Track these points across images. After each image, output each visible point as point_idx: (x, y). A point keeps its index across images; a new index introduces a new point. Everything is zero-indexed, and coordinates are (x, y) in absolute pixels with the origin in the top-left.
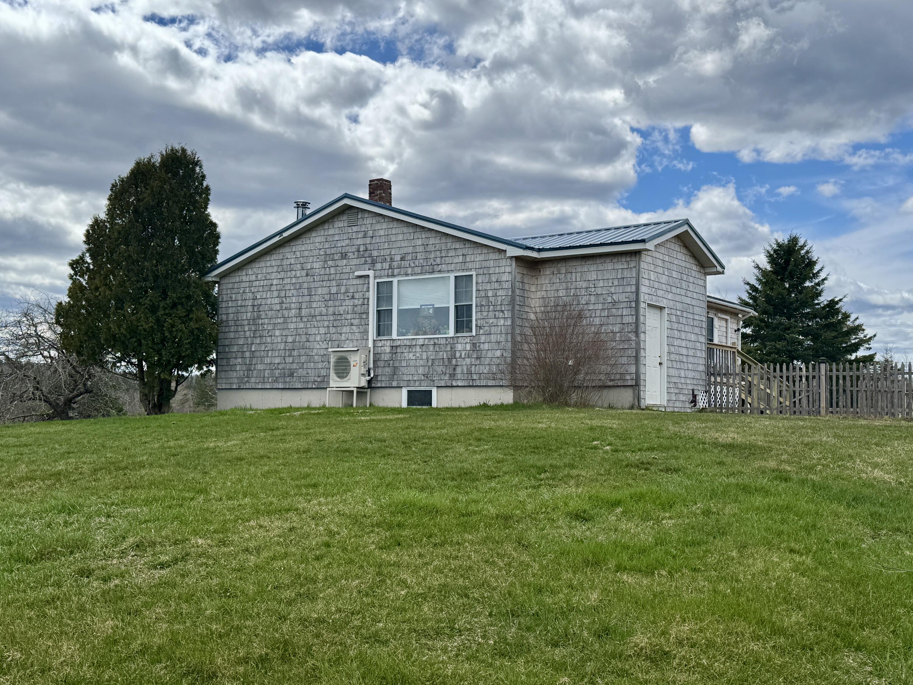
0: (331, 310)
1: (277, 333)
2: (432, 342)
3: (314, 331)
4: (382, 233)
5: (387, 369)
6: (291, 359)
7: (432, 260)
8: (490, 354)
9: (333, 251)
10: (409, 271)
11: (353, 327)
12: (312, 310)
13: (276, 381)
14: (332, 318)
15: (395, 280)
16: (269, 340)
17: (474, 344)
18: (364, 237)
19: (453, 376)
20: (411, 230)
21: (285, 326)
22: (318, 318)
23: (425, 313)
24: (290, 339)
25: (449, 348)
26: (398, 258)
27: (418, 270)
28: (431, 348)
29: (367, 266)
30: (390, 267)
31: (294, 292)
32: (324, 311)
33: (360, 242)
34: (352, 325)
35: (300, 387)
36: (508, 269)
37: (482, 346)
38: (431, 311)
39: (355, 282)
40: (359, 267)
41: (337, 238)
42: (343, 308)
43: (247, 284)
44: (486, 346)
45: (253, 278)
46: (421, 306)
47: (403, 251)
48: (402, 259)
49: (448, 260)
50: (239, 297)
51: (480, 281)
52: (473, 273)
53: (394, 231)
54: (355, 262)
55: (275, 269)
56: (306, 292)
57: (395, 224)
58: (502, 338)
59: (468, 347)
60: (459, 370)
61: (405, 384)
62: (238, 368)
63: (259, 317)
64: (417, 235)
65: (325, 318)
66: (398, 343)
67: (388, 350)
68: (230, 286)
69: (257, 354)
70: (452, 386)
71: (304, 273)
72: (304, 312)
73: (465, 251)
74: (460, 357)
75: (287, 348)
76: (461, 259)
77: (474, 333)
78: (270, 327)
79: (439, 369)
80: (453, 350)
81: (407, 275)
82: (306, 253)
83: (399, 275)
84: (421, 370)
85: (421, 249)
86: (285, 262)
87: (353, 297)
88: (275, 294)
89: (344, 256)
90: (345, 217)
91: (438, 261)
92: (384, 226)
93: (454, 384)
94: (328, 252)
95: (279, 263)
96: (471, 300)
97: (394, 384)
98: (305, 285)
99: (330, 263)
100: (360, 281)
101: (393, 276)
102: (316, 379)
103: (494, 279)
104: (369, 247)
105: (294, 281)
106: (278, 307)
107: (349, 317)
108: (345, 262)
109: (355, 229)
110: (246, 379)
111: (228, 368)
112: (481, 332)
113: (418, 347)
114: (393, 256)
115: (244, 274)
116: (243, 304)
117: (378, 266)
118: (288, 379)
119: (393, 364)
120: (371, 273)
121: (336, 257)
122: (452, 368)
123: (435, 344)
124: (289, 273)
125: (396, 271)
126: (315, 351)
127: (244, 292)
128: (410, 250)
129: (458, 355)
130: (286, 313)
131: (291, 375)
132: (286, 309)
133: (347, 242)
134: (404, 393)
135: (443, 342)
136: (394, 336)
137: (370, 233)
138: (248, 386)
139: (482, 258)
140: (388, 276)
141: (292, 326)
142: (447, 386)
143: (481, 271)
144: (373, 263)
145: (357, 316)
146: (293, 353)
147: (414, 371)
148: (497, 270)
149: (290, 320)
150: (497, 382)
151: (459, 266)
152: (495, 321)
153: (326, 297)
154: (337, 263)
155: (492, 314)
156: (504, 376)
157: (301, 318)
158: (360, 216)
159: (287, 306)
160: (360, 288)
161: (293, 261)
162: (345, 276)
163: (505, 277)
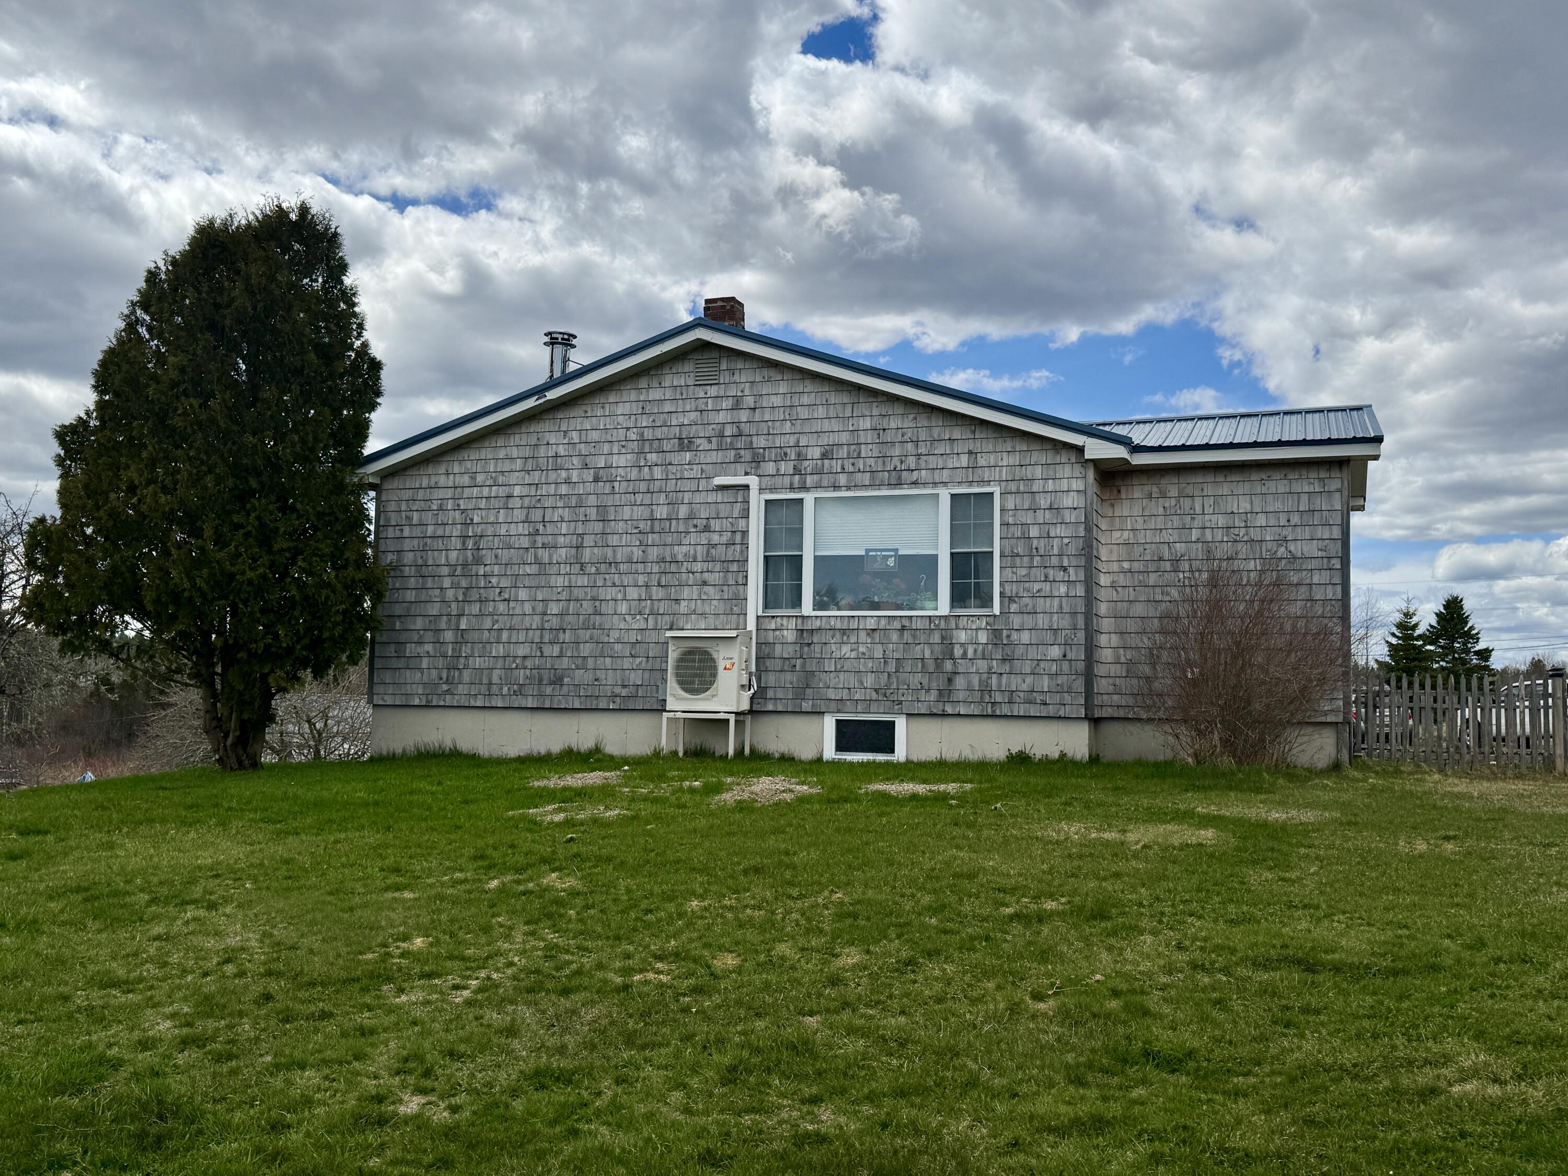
0: (653, 553)
1: (523, 594)
2: (896, 624)
3: (611, 593)
4: (777, 401)
5: (788, 677)
6: (556, 650)
7: (896, 461)
8: (1033, 653)
9: (659, 433)
10: (843, 479)
11: (706, 588)
12: (609, 552)
13: (519, 693)
14: (656, 568)
15: (809, 499)
16: (502, 607)
17: (996, 633)
18: (736, 407)
19: (945, 694)
20: (845, 398)
21: (543, 581)
22: (623, 567)
23: (877, 566)
24: (554, 608)
25: (936, 638)
26: (816, 453)
27: (865, 479)
28: (895, 637)
29: (741, 468)
30: (797, 471)
31: (566, 513)
32: (637, 553)
33: (722, 417)
34: (705, 583)
35: (577, 705)
36: (1078, 485)
37: (1015, 635)
38: (891, 562)
39: (712, 497)
40: (722, 467)
41: (668, 407)
42: (684, 549)
43: (449, 493)
44: (1025, 637)
45: (466, 480)
46: (867, 551)
47: (825, 439)
48: (825, 456)
49: (933, 462)
50: (428, 518)
51: (1010, 505)
52: (996, 490)
53: (805, 400)
54: (714, 457)
55: (519, 464)
56: (593, 514)
57: (809, 386)
58: (1065, 622)
59: (983, 637)
60: (960, 682)
61: (833, 705)
62: (425, 663)
63: (478, 561)
64: (863, 408)
65: (640, 567)
66: (817, 624)
67: (790, 636)
68: (407, 494)
69: (475, 636)
70: (944, 715)
71: (589, 475)
72: (587, 555)
73: (977, 446)
74: (964, 656)
75: (546, 626)
76: (964, 460)
77: (997, 610)
78: (505, 583)
79: (915, 680)
80: (947, 643)
81: (836, 487)
82: (595, 436)
83: (818, 487)
84: (869, 681)
85: (870, 437)
86: (542, 451)
87: (707, 529)
88: (519, 515)
89: (685, 444)
90: (688, 367)
91: (911, 462)
92: (783, 388)
93: (949, 710)
94: (648, 434)
95: (527, 452)
96: (991, 545)
97: (806, 706)
98: (592, 500)
99: (652, 457)
100: (728, 496)
101: (804, 488)
102: (618, 690)
103: (1044, 502)
104: (746, 428)
105: (564, 489)
106: (525, 542)
107: (698, 567)
108: (688, 455)
109: (713, 391)
110: (445, 687)
111: (402, 663)
112: (1014, 607)
113: (863, 635)
114: (804, 450)
115: (442, 469)
116: (440, 532)
117: (770, 468)
118: (549, 690)
119: (804, 665)
120: (753, 481)
121: (667, 446)
122: (943, 679)
123: (903, 628)
124: (553, 476)
125: (810, 480)
126: (615, 635)
127: (441, 509)
128: (844, 438)
129: (958, 652)
130: (544, 555)
131: (558, 681)
132: (544, 546)
133: (693, 416)
134: (829, 724)
135: (919, 624)
136: (807, 608)
137: (749, 401)
138: (449, 700)
139: (1014, 459)
140: (792, 488)
141: (560, 581)
142: (932, 715)
143: (1013, 487)
144: (757, 461)
145: (718, 567)
146: (561, 636)
147: (852, 681)
148: (1050, 485)
149: (555, 569)
150: (1051, 711)
151: (960, 475)
152: (1046, 587)
153: (642, 525)
154: (669, 457)
155: (1038, 573)
156: (1067, 698)
157: (582, 566)
158: (724, 366)
159: (546, 540)
160: (724, 510)
161: (562, 451)
162: (688, 485)
163: (1069, 501)
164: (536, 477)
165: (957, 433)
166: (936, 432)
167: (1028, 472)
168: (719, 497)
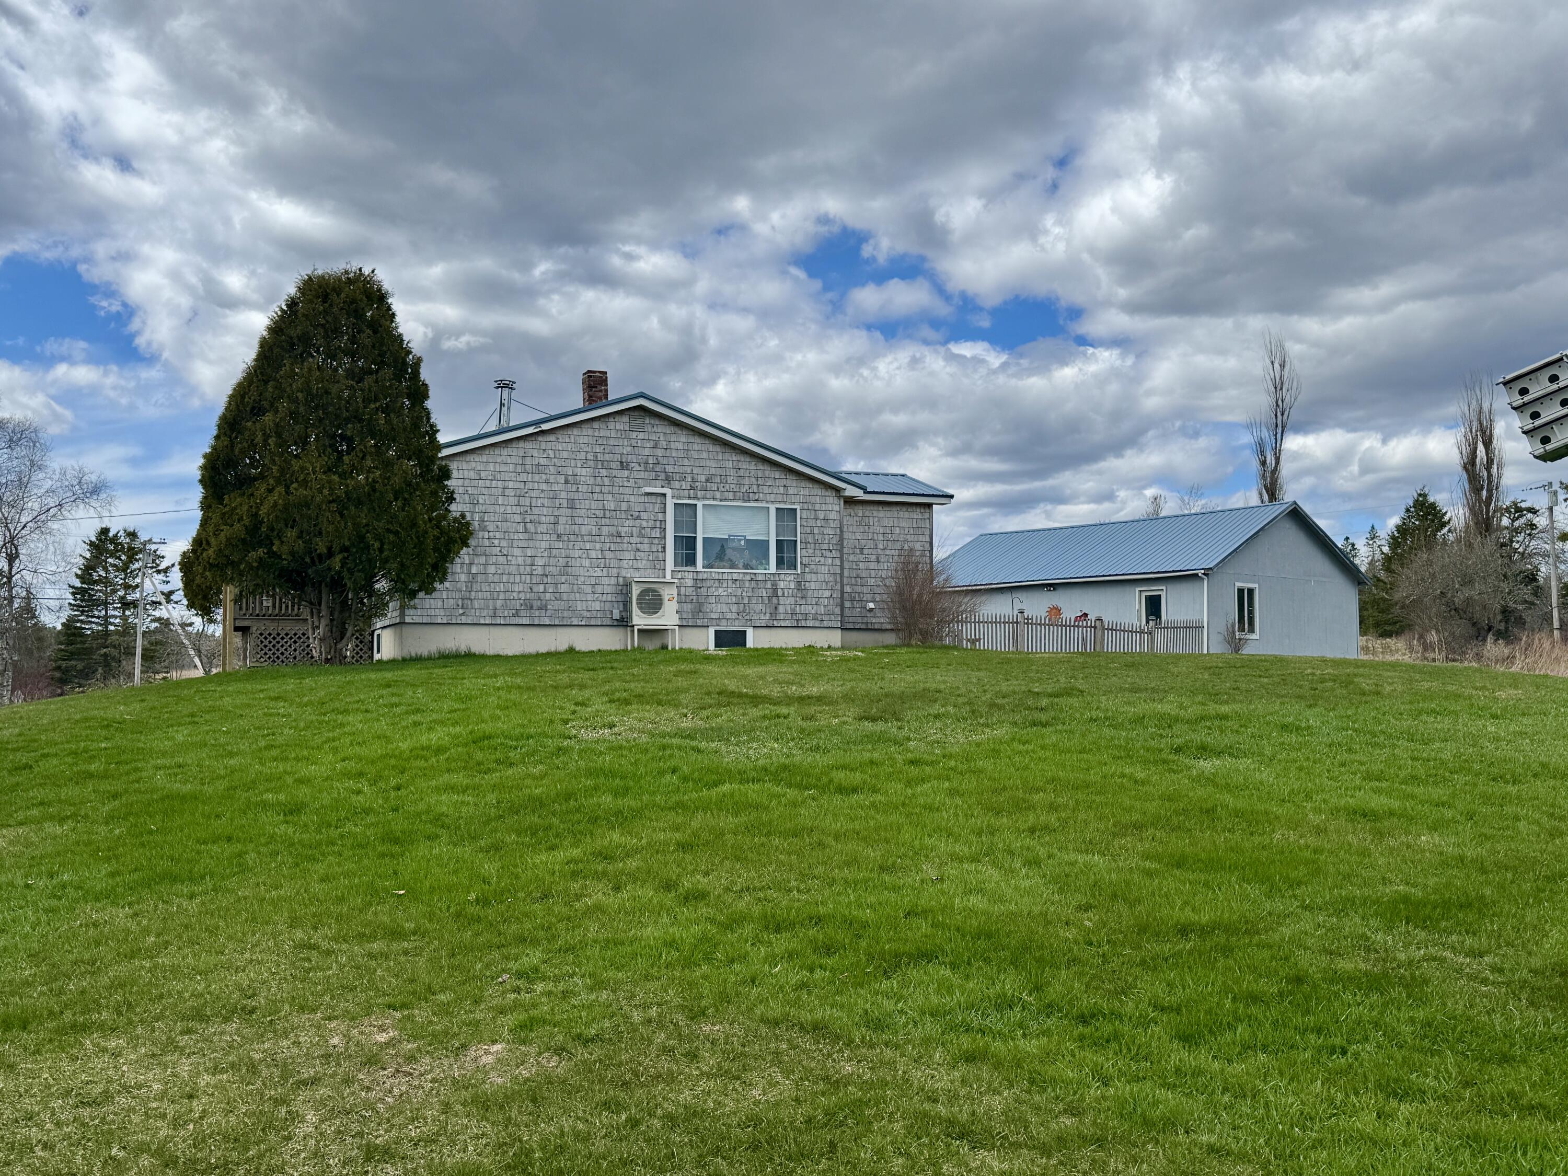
0: (605, 530)
1: (517, 552)
2: (748, 578)
3: (577, 554)
4: (680, 446)
5: (689, 606)
6: (541, 588)
7: (747, 487)
8: (816, 594)
9: (607, 457)
10: (718, 495)
11: (638, 553)
12: (576, 528)
13: (516, 615)
14: (607, 540)
15: (700, 504)
16: (502, 560)
17: (799, 583)
18: (655, 447)
19: (774, 615)
20: (718, 449)
21: (531, 544)
22: (586, 538)
23: (734, 545)
24: (540, 562)
25: (769, 585)
26: (703, 478)
27: (731, 495)
28: (747, 585)
29: (659, 483)
30: (692, 488)
31: (546, 502)
32: (595, 530)
33: (647, 452)
34: (638, 550)
35: (557, 623)
36: (837, 508)
37: (807, 584)
38: (743, 543)
39: (642, 499)
40: (648, 482)
41: (612, 442)
42: (625, 529)
44: (813, 585)
46: (730, 536)
47: (707, 472)
48: (707, 481)
49: (766, 489)
51: (805, 516)
52: (797, 507)
53: (696, 447)
54: (642, 475)
55: (512, 468)
56: (565, 503)
57: (698, 440)
58: (831, 578)
59: (792, 585)
60: (781, 609)
61: (714, 622)
64: (727, 456)
65: (597, 538)
66: (705, 576)
67: (690, 583)
70: (773, 627)
71: (562, 479)
72: (561, 529)
73: (788, 483)
74: (783, 595)
75: (534, 573)
76: (782, 490)
77: (799, 571)
78: (504, 543)
79: (758, 608)
80: (775, 590)
81: (714, 499)
82: (565, 455)
83: (704, 498)
84: (734, 608)
85: (733, 472)
87: (638, 518)
88: (513, 500)
89: (624, 466)
90: (625, 419)
91: (755, 488)
92: (683, 439)
93: (775, 623)
94: (600, 457)
95: (517, 460)
96: (796, 536)
97: (699, 623)
98: (564, 495)
99: (604, 472)
100: (653, 499)
101: (696, 498)
102: (585, 613)
103: (820, 515)
104: (661, 460)
105: (544, 487)
106: (518, 518)
107: (633, 540)
108: (626, 473)
109: (641, 435)
110: (461, 611)
112: (807, 570)
113: (730, 582)
114: (695, 476)
117: (676, 484)
118: (537, 613)
119: (697, 600)
120: (667, 491)
121: (613, 465)
122: (773, 607)
123: (752, 579)
124: (537, 477)
125: (700, 494)
126: (581, 579)
128: (719, 472)
129: (780, 593)
130: (532, 527)
131: (543, 608)
132: (531, 522)
133: (629, 449)
134: (711, 632)
135: (760, 578)
136: (699, 567)
137: (663, 444)
138: (464, 620)
139: (807, 492)
140: (689, 498)
141: (543, 544)
142: (767, 627)
143: (806, 506)
144: (668, 480)
145: (646, 540)
146: (545, 580)
147: (725, 608)
148: (823, 506)
149: (540, 537)
150: (826, 624)
151: (779, 498)
152: (822, 560)
153: (597, 512)
154: (614, 473)
155: (818, 553)
156: (833, 617)
157: (559, 536)
158: (647, 421)
159: (532, 517)
160: (650, 507)
161: (543, 461)
162: (626, 491)
163: (833, 516)
164: (524, 477)
165: (777, 475)
166: (767, 473)
167: (813, 499)
168: (646, 499)
